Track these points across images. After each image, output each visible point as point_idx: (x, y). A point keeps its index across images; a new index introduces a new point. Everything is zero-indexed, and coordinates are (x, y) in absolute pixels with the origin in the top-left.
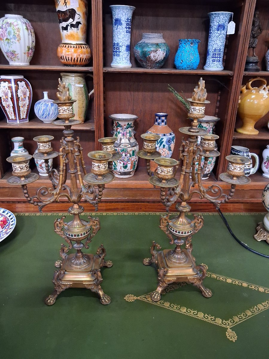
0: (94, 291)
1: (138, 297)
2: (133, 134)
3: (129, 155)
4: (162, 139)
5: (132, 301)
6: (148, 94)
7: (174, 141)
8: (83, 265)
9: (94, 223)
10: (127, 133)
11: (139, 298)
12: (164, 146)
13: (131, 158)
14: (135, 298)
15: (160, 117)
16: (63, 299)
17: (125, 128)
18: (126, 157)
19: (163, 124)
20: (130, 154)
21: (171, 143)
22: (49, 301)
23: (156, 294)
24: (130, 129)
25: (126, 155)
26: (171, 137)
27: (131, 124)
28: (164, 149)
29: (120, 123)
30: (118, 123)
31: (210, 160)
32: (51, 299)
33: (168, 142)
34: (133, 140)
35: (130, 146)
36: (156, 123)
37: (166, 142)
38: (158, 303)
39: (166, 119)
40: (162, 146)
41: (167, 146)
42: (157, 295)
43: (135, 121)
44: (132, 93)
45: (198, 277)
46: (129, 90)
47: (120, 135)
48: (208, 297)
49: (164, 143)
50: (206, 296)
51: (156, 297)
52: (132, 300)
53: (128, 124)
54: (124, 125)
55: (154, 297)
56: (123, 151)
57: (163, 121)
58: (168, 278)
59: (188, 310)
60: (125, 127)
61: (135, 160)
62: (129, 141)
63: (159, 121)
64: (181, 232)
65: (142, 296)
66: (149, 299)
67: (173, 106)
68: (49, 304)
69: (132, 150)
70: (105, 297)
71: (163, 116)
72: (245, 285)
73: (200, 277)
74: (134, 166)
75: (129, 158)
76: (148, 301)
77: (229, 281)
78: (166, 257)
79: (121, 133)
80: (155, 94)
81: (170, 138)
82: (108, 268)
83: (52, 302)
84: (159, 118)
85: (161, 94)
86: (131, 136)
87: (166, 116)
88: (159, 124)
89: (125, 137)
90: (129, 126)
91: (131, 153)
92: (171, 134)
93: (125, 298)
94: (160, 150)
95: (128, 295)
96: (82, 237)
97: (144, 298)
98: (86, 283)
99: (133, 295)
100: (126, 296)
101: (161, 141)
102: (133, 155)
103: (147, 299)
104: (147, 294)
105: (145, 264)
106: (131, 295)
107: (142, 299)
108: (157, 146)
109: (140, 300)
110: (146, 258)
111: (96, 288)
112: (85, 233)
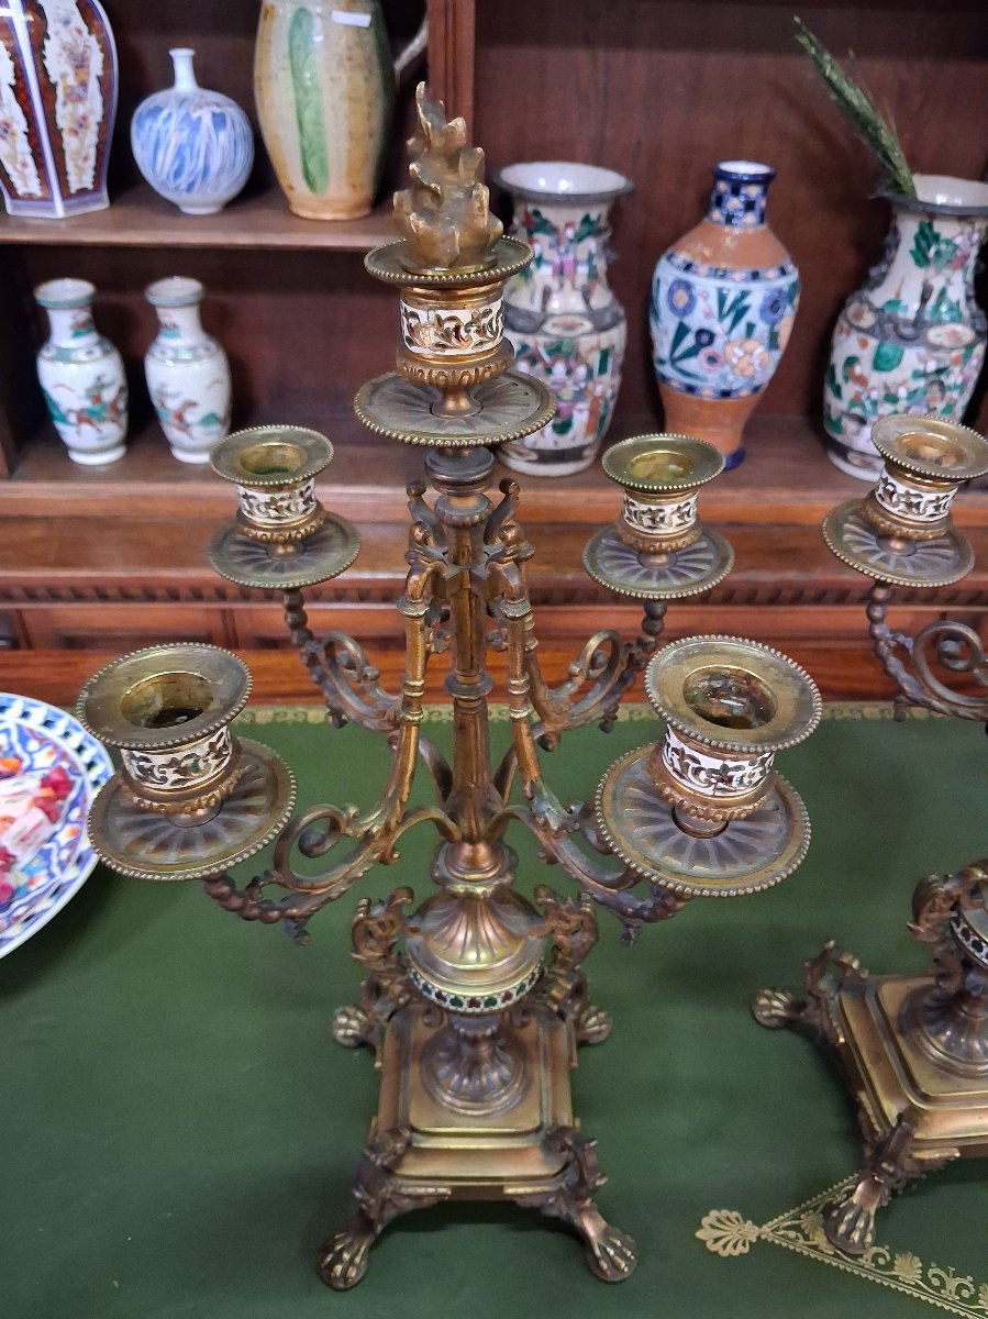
0: (554, 1212)
1: (766, 1228)
2: (601, 265)
3: (581, 371)
4: (744, 294)
5: (736, 1253)
6: (678, 61)
7: (796, 301)
8: (499, 1098)
10: (576, 262)
11: (766, 1231)
12: (750, 327)
13: (590, 385)
14: (751, 1232)
15: (737, 185)
16: (399, 1239)
17: (571, 241)
18: (569, 383)
19: (751, 218)
20: (588, 365)
21: (782, 316)
22: (339, 1268)
24: (591, 244)
25: (569, 372)
26: (784, 283)
27: (599, 217)
28: (750, 345)
29: (548, 213)
30: (537, 213)
31: (951, 399)
32: (346, 1256)
33: (772, 307)
34: (602, 298)
35: (588, 326)
36: (717, 215)
37: (762, 311)
38: (866, 1262)
39: (765, 192)
40: (742, 326)
41: (762, 328)
43: (617, 205)
44: (601, 54)
46: (589, 42)
47: (544, 274)
49: (752, 316)
51: (856, 1236)
52: (735, 1246)
53: (586, 220)
54: (568, 225)
56: (556, 350)
57: (749, 206)
58: (919, 1150)
60: (570, 233)
61: (609, 393)
62: (587, 301)
63: (734, 203)
65: (783, 1220)
66: (820, 1239)
67: (793, 125)
68: (341, 1285)
69: (599, 346)
70: (614, 1246)
71: (754, 180)
74: (602, 419)
75: (583, 385)
76: (815, 1247)
78: (902, 1031)
79: (548, 262)
80: (713, 62)
81: (780, 291)
83: (352, 1273)
84: (736, 192)
85: (738, 62)
86: (593, 275)
87: (763, 181)
88: (729, 219)
89: (568, 285)
90: (589, 228)
91: (595, 359)
92: (783, 272)
93: (699, 1234)
94: (728, 349)
95: (714, 1213)
96: (510, 1002)
97: (792, 1234)
98: (521, 1190)
99: (735, 1214)
100: (705, 1221)
101: (740, 306)
102: (603, 370)
103: (806, 1238)
104: (803, 1205)
105: (764, 1022)
106: (725, 1213)
107: (782, 1236)
108: (719, 328)
109: (777, 1242)
110: (767, 992)
111: (567, 1205)
112: (526, 982)
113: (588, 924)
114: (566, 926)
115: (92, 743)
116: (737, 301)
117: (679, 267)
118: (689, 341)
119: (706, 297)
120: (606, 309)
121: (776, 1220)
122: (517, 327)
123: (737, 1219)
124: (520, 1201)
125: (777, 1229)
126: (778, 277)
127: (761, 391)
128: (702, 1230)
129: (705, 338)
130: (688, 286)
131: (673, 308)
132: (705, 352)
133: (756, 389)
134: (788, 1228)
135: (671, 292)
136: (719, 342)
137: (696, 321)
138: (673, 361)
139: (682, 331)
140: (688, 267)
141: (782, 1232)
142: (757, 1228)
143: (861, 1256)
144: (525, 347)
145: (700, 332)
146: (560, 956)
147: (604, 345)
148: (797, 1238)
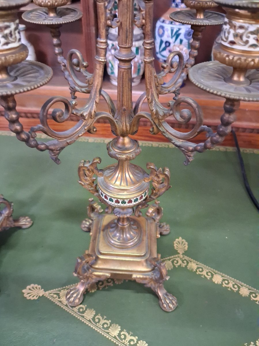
1: (47, 292)
4: (179, 29)
5: (32, 299)
11: (47, 294)
12: (181, 41)
14: (41, 293)
23: (73, 294)
28: (181, 47)
33: (188, 34)
36: (173, 5)
37: (185, 35)
38: (76, 309)
40: (178, 40)
41: (185, 41)
42: (75, 295)
45: (153, 276)
48: (168, 310)
49: (182, 37)
50: (163, 309)
51: (72, 299)
52: (33, 296)
55: (69, 298)
58: (96, 271)
59: (122, 333)
61: (140, 61)
64: (114, 200)
65: (55, 291)
66: (64, 299)
72: (245, 291)
73: (155, 278)
74: (139, 70)
76: (60, 302)
77: (218, 279)
82: (22, 229)
88: (177, 6)
91: (134, 50)
93: (24, 291)
94: (175, 47)
95: (32, 285)
97: (55, 296)
99: (40, 286)
100: (28, 287)
101: (178, 33)
102: (137, 54)
103: (59, 298)
104: (64, 287)
105: (83, 229)
106: (36, 285)
107: (52, 296)
108: (171, 41)
109: (48, 297)
110: (87, 219)
116: (177, 31)
117: (161, 22)
118: (163, 45)
119: (167, 31)
121: (52, 290)
123: (39, 288)
125: (51, 294)
128: (26, 290)
129: (168, 44)
130: (163, 27)
131: (159, 35)
132: (168, 49)
134: (55, 294)
136: (172, 45)
137: (165, 38)
138: (160, 52)
139: (162, 42)
140: (163, 21)
141: (52, 295)
142: (44, 292)
143: (75, 307)
144: (113, 45)
145: (166, 42)
147: (137, 46)
148: (56, 297)
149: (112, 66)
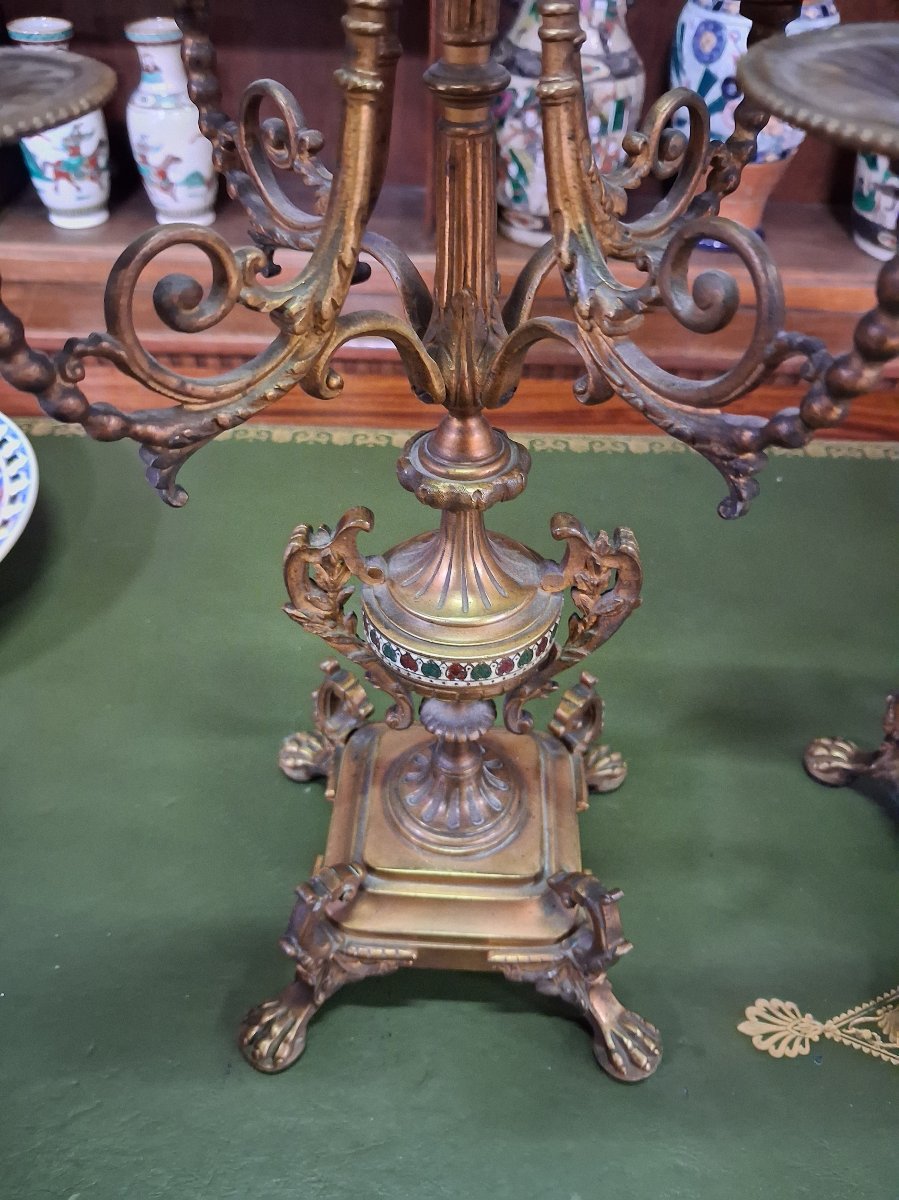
0: (554, 990)
1: (831, 1025)
2: (622, 4)
5: (792, 1054)
8: (485, 833)
9: (598, 569)
11: (832, 1028)
14: (811, 1027)
16: (347, 1013)
20: (602, 117)
22: (265, 1045)
32: (276, 1030)
34: (620, 42)
35: (604, 71)
52: (791, 1045)
62: (604, 41)
65: (855, 1015)
68: (269, 1067)
69: (615, 96)
70: (632, 1035)
82: (603, 793)
83: (284, 1051)
86: (611, 13)
89: (584, 22)
91: (610, 110)
92: (825, 12)
93: (743, 1027)
95: (761, 1003)
96: (508, 677)
97: (866, 1033)
98: (511, 958)
99: (789, 1005)
100: (750, 1011)
102: (618, 125)
103: (885, 1039)
104: (879, 998)
105: (821, 776)
106: (776, 1003)
107: (854, 1035)
109: (847, 1042)
110: (825, 741)
111: (573, 981)
112: (534, 648)
113: (626, 575)
114: (596, 579)
115: (14, 436)
117: (707, 8)
118: (714, 93)
119: (735, 41)
120: (624, 54)
121: (843, 1015)
122: (526, 71)
123: (793, 1011)
124: (507, 972)
125: (846, 1027)
126: (819, 17)
127: (789, 159)
128: (746, 1023)
129: (732, 89)
130: (716, 28)
131: (699, 54)
132: (731, 106)
133: (784, 154)
134: (861, 1026)
135: (697, 35)
137: (723, 68)
139: (707, 81)
140: (718, 5)
141: (853, 1031)
142: (818, 1024)
145: (727, 81)
146: (581, 628)
147: (621, 96)
148: (873, 1038)
149: (522, 171)
